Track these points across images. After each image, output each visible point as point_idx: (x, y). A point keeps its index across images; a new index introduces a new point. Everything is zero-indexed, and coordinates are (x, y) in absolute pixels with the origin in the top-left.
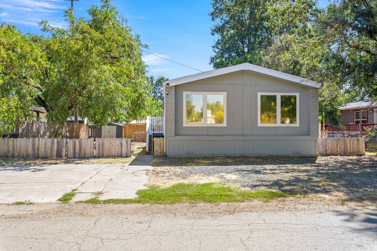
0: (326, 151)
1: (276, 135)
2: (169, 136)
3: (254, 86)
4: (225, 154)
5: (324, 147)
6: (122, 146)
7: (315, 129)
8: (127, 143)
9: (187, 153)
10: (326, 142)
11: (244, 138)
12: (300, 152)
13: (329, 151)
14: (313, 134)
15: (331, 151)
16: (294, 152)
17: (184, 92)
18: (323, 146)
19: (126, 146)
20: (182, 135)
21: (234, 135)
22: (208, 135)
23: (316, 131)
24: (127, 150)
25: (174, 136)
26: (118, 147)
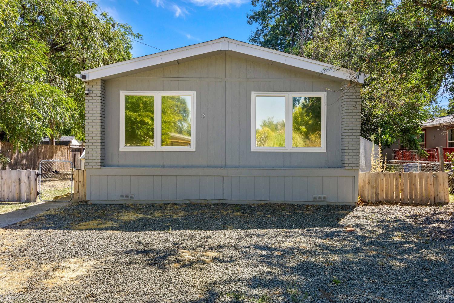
0: (377, 195)
1: (283, 167)
2: (91, 167)
3: (245, 80)
4: (189, 200)
5: (373, 187)
6: (20, 184)
7: (354, 157)
8: (28, 177)
9: (122, 196)
10: (377, 179)
11: (224, 172)
12: (325, 197)
13: (382, 196)
14: (350, 165)
15: (387, 195)
16: (315, 197)
17: (121, 91)
18: (371, 186)
19: (27, 183)
20: (118, 166)
21: (208, 166)
22: (163, 166)
23: (355, 160)
24: (30, 189)
25: (100, 167)
26: (13, 184)
